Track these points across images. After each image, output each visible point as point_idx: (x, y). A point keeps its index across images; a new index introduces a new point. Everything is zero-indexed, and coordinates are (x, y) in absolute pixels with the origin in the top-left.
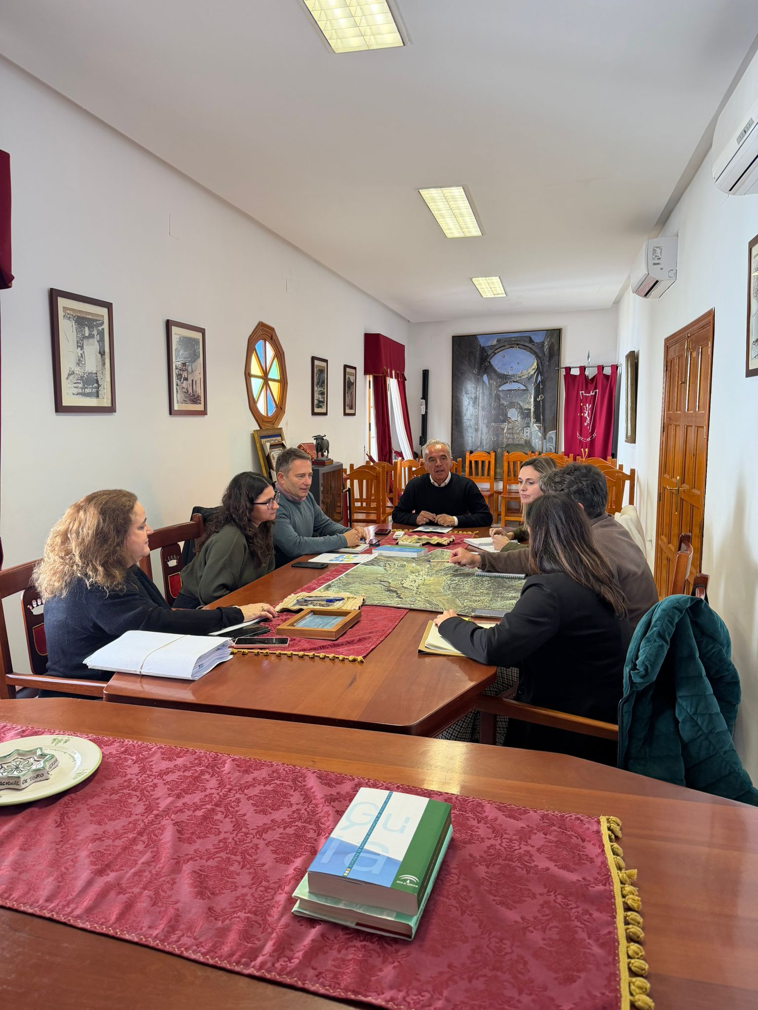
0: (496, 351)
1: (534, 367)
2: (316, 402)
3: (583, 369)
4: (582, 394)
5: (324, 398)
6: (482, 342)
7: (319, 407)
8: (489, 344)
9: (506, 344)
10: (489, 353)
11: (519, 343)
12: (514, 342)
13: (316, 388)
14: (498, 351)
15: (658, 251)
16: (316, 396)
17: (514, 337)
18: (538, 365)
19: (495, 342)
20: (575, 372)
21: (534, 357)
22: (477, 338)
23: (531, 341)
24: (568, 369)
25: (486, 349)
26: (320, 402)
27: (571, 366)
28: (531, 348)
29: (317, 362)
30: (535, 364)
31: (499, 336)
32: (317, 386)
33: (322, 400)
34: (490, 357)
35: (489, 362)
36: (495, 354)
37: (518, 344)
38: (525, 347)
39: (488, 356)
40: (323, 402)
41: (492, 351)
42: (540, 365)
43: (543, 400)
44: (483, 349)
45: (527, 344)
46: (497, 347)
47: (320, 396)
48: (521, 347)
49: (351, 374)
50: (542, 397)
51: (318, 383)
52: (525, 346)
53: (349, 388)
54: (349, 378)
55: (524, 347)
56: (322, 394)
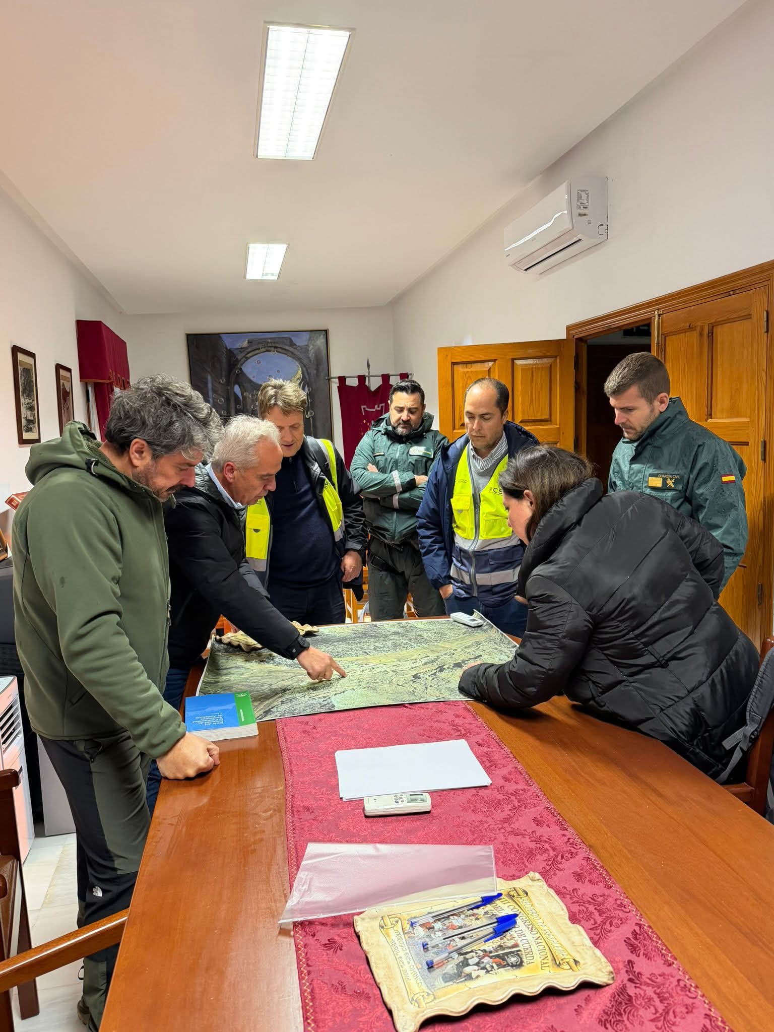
0: (248, 356)
1: (298, 377)
2: (24, 422)
3: (362, 379)
4: (364, 409)
5: (33, 415)
6: (228, 343)
7: (29, 430)
8: (238, 346)
9: (260, 346)
10: (239, 358)
11: (277, 345)
12: (269, 345)
13: (22, 400)
14: (250, 355)
15: (584, 196)
16: (24, 412)
17: (269, 339)
18: (303, 373)
19: (245, 344)
20: (353, 382)
21: (297, 363)
22: (220, 337)
23: (292, 344)
24: (342, 379)
25: (235, 352)
26: (29, 421)
27: (346, 375)
28: (292, 353)
29: (21, 357)
30: (300, 372)
31: (251, 337)
32: (23, 395)
33: (32, 418)
34: (241, 362)
35: (241, 369)
36: (247, 359)
37: (275, 347)
38: (285, 351)
39: (237, 361)
40: (32, 422)
41: (243, 355)
42: (306, 374)
43: (314, 417)
44: (230, 353)
45: (287, 348)
46: (249, 350)
47: (29, 412)
48: (280, 350)
49: (65, 378)
50: (311, 414)
51: (24, 391)
52: (285, 349)
53: (65, 400)
54: (63, 385)
55: (283, 351)
56: (31, 408)
